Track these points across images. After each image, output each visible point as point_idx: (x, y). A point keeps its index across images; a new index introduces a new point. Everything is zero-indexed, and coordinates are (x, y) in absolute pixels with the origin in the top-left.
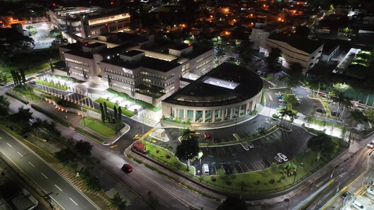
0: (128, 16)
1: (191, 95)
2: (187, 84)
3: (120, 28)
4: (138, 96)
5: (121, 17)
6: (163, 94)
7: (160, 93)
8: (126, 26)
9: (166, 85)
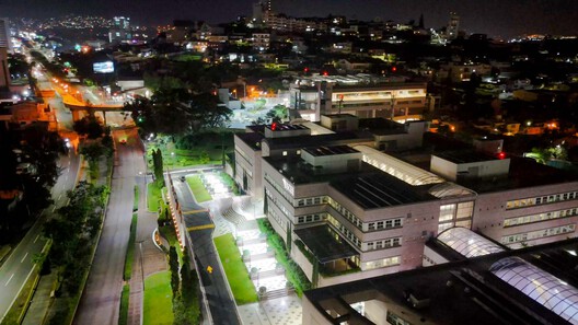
0: (422, 93)
1: (409, 305)
2: (439, 260)
3: (399, 114)
4: (298, 256)
5: (404, 94)
6: (355, 268)
7: (350, 263)
8: (412, 112)
9: (364, 247)
